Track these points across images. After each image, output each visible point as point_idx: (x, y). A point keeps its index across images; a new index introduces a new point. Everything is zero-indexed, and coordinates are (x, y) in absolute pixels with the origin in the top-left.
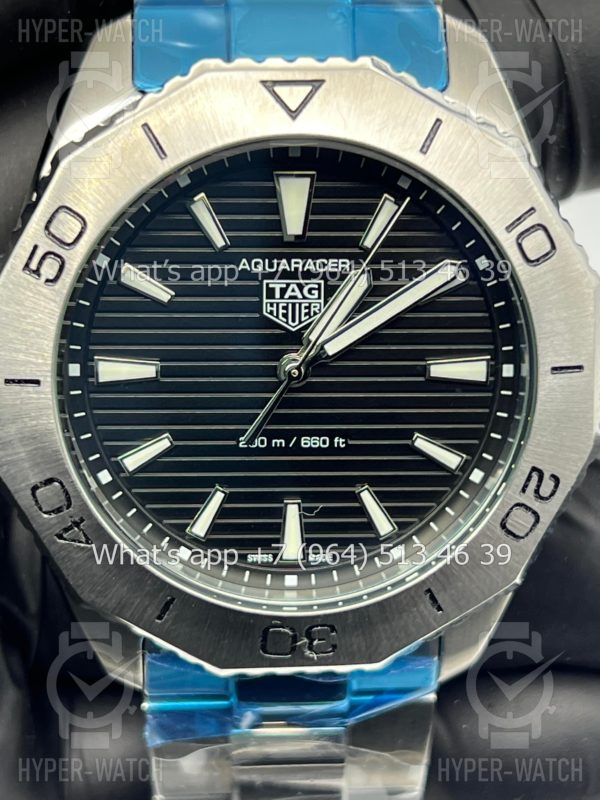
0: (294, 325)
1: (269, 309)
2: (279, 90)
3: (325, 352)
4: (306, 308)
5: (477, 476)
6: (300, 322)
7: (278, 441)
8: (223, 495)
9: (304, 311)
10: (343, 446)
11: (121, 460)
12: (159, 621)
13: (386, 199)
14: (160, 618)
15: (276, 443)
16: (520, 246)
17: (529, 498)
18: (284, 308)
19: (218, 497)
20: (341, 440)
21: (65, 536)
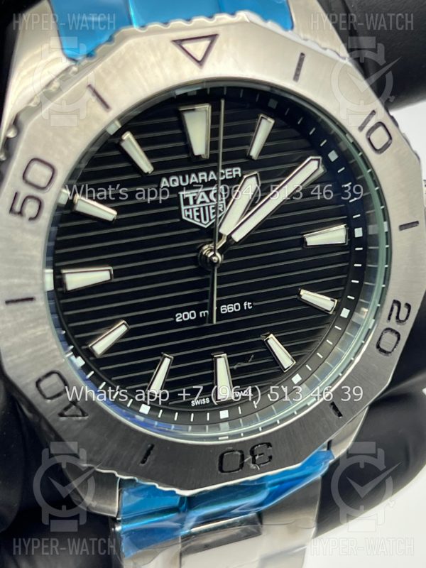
0: (205, 223)
1: (187, 213)
2: (187, 46)
3: (233, 240)
4: (213, 208)
5: (345, 313)
6: (210, 220)
7: (204, 312)
8: (169, 360)
9: (212, 211)
10: (250, 308)
11: (91, 347)
12: (143, 465)
13: (262, 118)
14: (143, 462)
15: (203, 314)
16: (369, 140)
17: (393, 324)
18: (197, 211)
19: (167, 362)
20: (249, 304)
21: (66, 413)
